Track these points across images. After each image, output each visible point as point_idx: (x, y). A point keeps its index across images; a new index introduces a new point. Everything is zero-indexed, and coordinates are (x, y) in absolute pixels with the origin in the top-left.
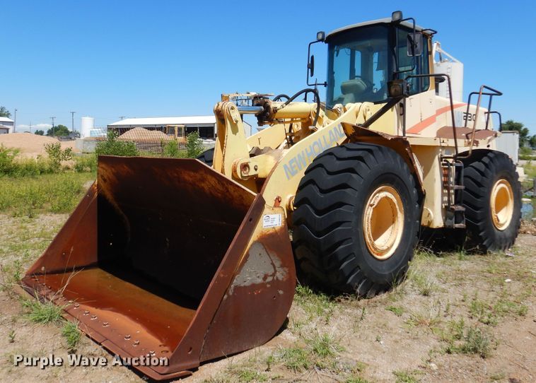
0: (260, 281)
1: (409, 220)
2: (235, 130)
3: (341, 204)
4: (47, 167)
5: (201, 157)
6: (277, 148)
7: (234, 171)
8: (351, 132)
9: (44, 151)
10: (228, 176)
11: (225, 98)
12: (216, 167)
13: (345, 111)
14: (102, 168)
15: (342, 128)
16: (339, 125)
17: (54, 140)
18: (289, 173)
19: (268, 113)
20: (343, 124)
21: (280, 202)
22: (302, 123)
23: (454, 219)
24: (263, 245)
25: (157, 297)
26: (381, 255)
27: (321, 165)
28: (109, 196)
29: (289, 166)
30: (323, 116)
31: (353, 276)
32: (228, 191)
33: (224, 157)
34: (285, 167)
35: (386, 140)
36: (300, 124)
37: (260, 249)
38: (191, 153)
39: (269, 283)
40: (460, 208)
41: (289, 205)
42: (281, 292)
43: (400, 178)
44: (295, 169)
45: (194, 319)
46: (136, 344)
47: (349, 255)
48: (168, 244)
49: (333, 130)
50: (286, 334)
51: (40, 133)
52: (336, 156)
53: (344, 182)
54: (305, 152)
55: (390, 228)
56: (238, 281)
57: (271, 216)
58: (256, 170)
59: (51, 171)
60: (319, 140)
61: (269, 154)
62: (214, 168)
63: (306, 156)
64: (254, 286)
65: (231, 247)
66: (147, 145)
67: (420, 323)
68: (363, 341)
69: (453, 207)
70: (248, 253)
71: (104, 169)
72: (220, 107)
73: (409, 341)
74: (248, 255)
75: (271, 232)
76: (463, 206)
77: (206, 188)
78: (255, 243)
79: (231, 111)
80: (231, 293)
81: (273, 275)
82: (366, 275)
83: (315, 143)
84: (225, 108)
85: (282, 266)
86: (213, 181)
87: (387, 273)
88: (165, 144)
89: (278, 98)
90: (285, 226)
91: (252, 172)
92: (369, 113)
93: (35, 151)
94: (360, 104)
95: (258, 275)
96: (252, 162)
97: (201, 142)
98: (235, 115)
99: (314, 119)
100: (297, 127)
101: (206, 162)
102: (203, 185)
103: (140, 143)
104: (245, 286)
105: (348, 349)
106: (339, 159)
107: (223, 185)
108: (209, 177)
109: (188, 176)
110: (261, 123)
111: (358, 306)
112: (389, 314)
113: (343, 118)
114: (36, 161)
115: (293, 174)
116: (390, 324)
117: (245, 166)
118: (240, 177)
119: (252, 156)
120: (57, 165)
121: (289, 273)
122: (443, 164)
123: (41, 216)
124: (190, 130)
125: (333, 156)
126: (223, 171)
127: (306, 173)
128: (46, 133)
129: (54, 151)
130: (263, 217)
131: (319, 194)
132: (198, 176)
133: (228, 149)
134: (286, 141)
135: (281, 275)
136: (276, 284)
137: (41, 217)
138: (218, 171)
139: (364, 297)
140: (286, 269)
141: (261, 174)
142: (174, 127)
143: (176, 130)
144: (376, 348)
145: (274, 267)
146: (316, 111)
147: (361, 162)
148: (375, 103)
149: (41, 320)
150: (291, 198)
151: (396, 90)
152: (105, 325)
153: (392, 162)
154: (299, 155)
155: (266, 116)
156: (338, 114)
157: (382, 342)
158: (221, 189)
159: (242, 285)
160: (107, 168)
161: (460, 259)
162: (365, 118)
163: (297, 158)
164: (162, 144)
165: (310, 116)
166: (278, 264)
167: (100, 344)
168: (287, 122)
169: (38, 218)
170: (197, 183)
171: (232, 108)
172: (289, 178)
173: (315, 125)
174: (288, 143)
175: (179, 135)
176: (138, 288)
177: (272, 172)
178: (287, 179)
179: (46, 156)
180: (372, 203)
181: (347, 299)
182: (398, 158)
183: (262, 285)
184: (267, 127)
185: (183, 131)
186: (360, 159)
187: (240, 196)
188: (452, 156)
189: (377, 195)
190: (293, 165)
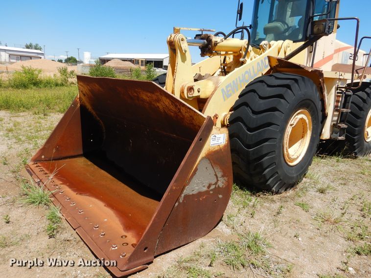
0: (205, 189)
1: (314, 136)
2: (184, 59)
3: (270, 124)
4: (59, 82)
5: (156, 80)
6: (213, 75)
7: (182, 92)
8: (274, 64)
9: (57, 71)
10: (177, 96)
11: (176, 31)
12: (167, 89)
13: (270, 47)
14: (81, 85)
15: (267, 61)
16: (265, 59)
17: (63, 65)
18: (225, 96)
19: (210, 46)
20: (269, 58)
21: (217, 118)
22: (234, 56)
23: (338, 134)
24: (209, 160)
25: (123, 185)
26: (292, 162)
27: (254, 91)
28: (89, 107)
29: (225, 90)
30: (251, 51)
31: (272, 179)
32: (180, 112)
33: (174, 80)
34: (223, 90)
35: (307, 72)
36: (232, 57)
37: (207, 164)
38: (149, 77)
39: (212, 190)
40: (343, 126)
41: (224, 121)
42: (220, 196)
43: (314, 104)
44: (229, 93)
45: (150, 225)
46: (102, 235)
47: (272, 164)
48: (131, 144)
49: (260, 62)
50: (221, 227)
51: (60, 61)
52: (266, 84)
53: (274, 106)
54: (238, 79)
55: (300, 141)
56: (188, 191)
57: (217, 136)
58: (199, 92)
59: (62, 85)
60: (249, 69)
61: (209, 80)
62: (166, 89)
63: (239, 82)
64: (200, 194)
65: (183, 163)
66: (122, 70)
67: (326, 220)
68: (284, 236)
69: (340, 125)
70: (196, 167)
71: (82, 86)
72: (172, 38)
73: (321, 239)
74: (196, 169)
75: (216, 149)
76: (346, 124)
77: (161, 107)
78: (203, 158)
79: (181, 42)
80: (181, 201)
81: (216, 183)
82: (281, 178)
83: (247, 72)
84: (176, 39)
85: (223, 176)
86: (167, 102)
87: (295, 176)
88: (133, 70)
89: (217, 35)
90: (228, 143)
91: (196, 94)
92: (288, 49)
93: (52, 72)
94: (282, 41)
95: (204, 185)
96: (197, 86)
97: (155, 70)
98: (184, 45)
99: (244, 53)
100: (230, 59)
101: (160, 84)
102: (158, 104)
103: (117, 69)
104: (193, 194)
105: (273, 244)
106: (269, 86)
107: (176, 106)
108: (164, 98)
109: (145, 96)
110: (203, 55)
111: (273, 201)
112: (299, 209)
113: (269, 52)
114: (53, 77)
115: (229, 96)
116: (302, 220)
117: (191, 89)
118: (187, 97)
119: (196, 80)
120: (66, 81)
121: (228, 182)
122: (338, 93)
123: (52, 114)
124: (148, 62)
125: (264, 84)
126: (173, 92)
127: (240, 97)
128: (64, 61)
129: (64, 72)
130: (211, 137)
131: (251, 114)
132: (154, 97)
133: (177, 75)
134: (220, 70)
135: (221, 184)
136: (218, 190)
137: (52, 116)
138: (169, 92)
139: (277, 193)
140: (226, 178)
141: (202, 96)
142: (138, 60)
143: (140, 62)
144: (296, 245)
145: (217, 177)
146: (246, 47)
147: (288, 90)
148: (294, 42)
149: (33, 202)
150: (226, 116)
151: (318, 29)
152: (80, 212)
153: (310, 90)
154: (233, 82)
155: (207, 48)
156: (264, 50)
157: (300, 239)
158: (174, 109)
159: (191, 194)
160: (84, 86)
161: (338, 161)
162: (285, 53)
163: (232, 84)
164: (131, 70)
165: (241, 50)
166: (220, 174)
167: (75, 230)
168: (223, 55)
169: (50, 116)
170: (153, 103)
171: (182, 40)
172: (225, 100)
173: (244, 57)
174: (222, 72)
175: (142, 65)
176: (109, 176)
177: (212, 94)
178: (223, 100)
179: (59, 75)
180: (292, 123)
181: (265, 195)
182: (315, 87)
183: (207, 192)
184: (207, 58)
185: (144, 63)
186: (288, 87)
187: (191, 116)
188: (344, 86)
189: (297, 117)
190: (228, 89)
